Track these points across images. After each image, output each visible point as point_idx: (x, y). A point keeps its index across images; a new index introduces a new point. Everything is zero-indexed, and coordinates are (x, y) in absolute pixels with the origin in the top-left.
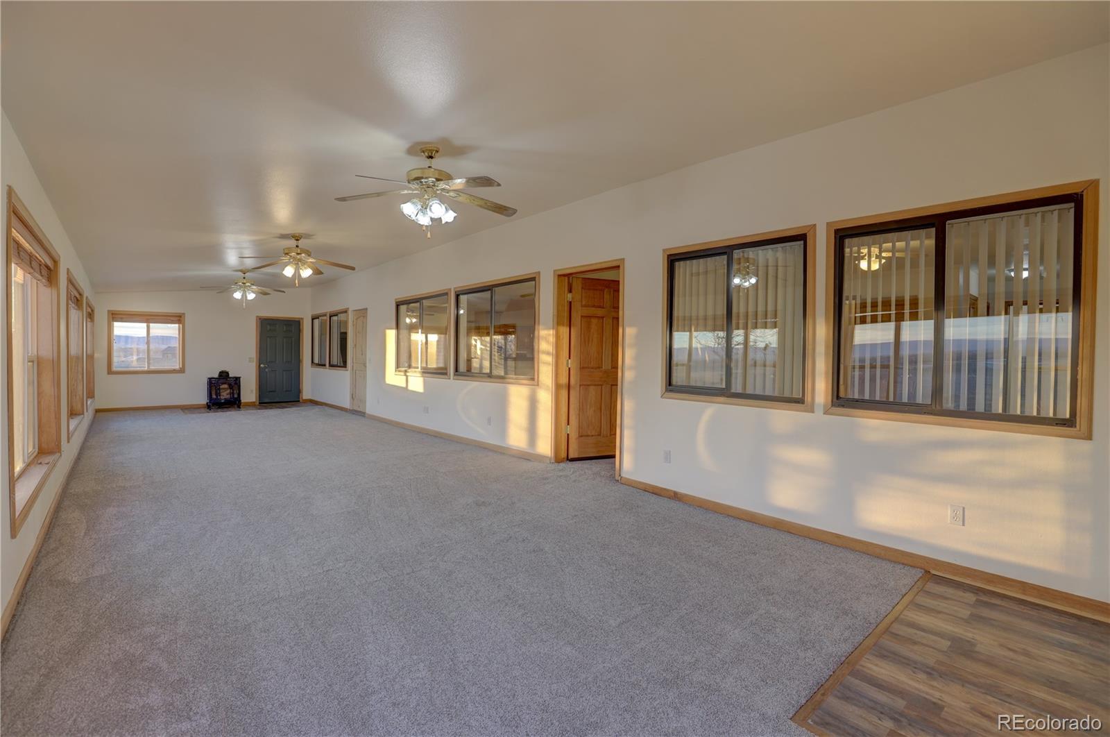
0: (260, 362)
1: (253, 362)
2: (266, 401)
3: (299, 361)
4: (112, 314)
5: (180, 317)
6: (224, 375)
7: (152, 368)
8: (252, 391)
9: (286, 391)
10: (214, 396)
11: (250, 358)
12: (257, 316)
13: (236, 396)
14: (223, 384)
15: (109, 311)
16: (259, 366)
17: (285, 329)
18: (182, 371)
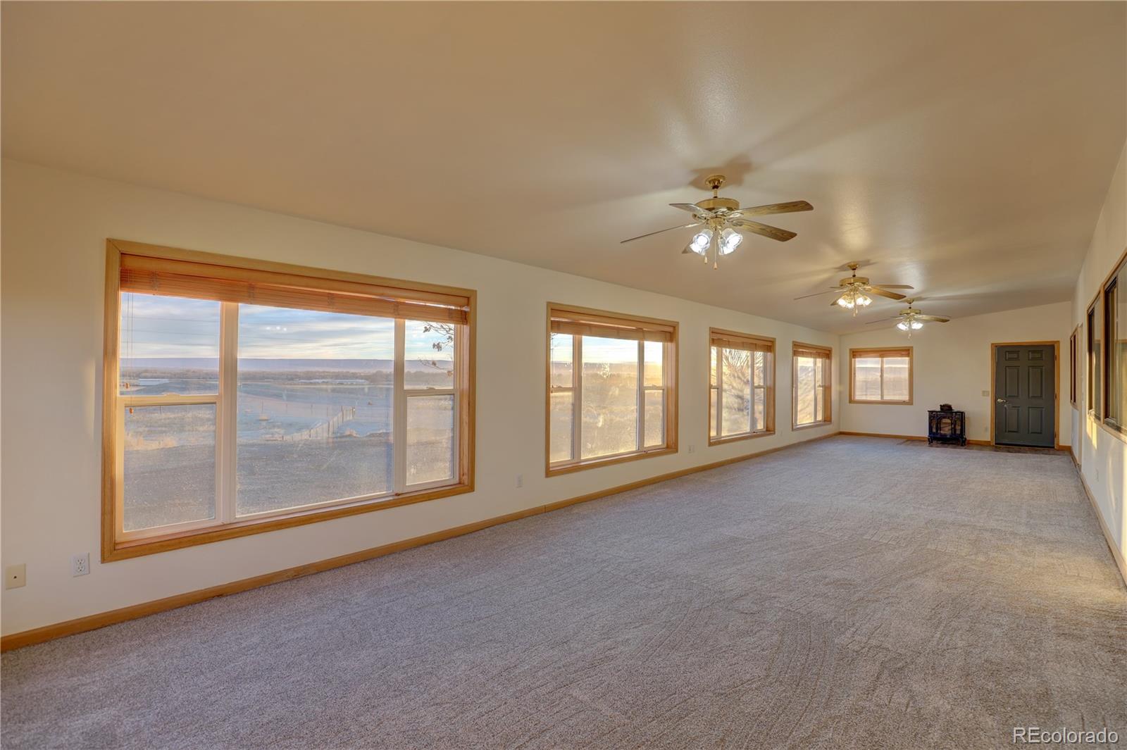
0: (997, 395)
1: (988, 395)
2: (1006, 441)
3: (1053, 397)
4: (853, 352)
5: (909, 350)
6: (946, 409)
7: (887, 398)
8: (986, 429)
9: (1032, 433)
10: (934, 430)
11: (984, 392)
12: (992, 344)
13: (958, 432)
14: (944, 418)
15: (850, 350)
16: (996, 400)
17: (1030, 357)
18: (910, 402)
